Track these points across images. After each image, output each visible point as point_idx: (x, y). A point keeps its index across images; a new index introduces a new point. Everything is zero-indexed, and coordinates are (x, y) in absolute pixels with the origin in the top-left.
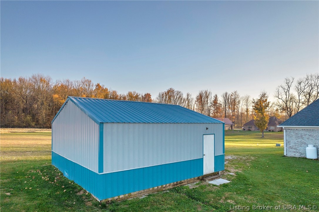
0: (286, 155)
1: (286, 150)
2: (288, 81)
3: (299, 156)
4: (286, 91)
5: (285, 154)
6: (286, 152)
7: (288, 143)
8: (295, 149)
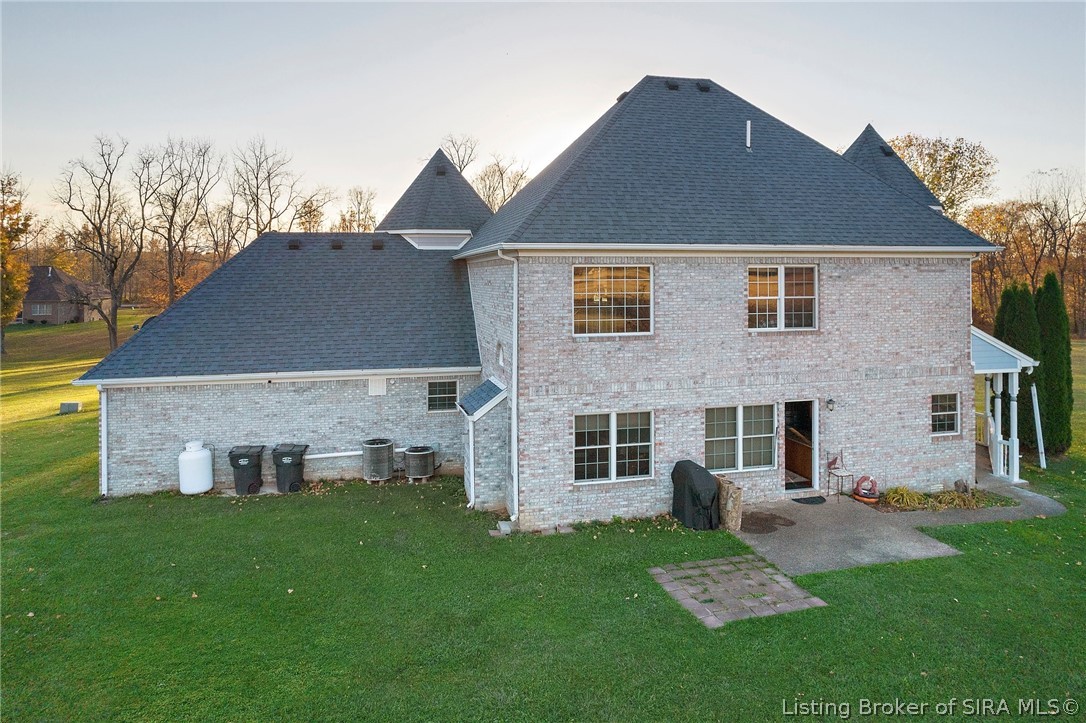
0: (108, 490)
1: (108, 474)
2: (106, 150)
3: (155, 488)
4: (98, 182)
5: (104, 490)
6: (109, 479)
7: (115, 445)
8: (139, 463)
